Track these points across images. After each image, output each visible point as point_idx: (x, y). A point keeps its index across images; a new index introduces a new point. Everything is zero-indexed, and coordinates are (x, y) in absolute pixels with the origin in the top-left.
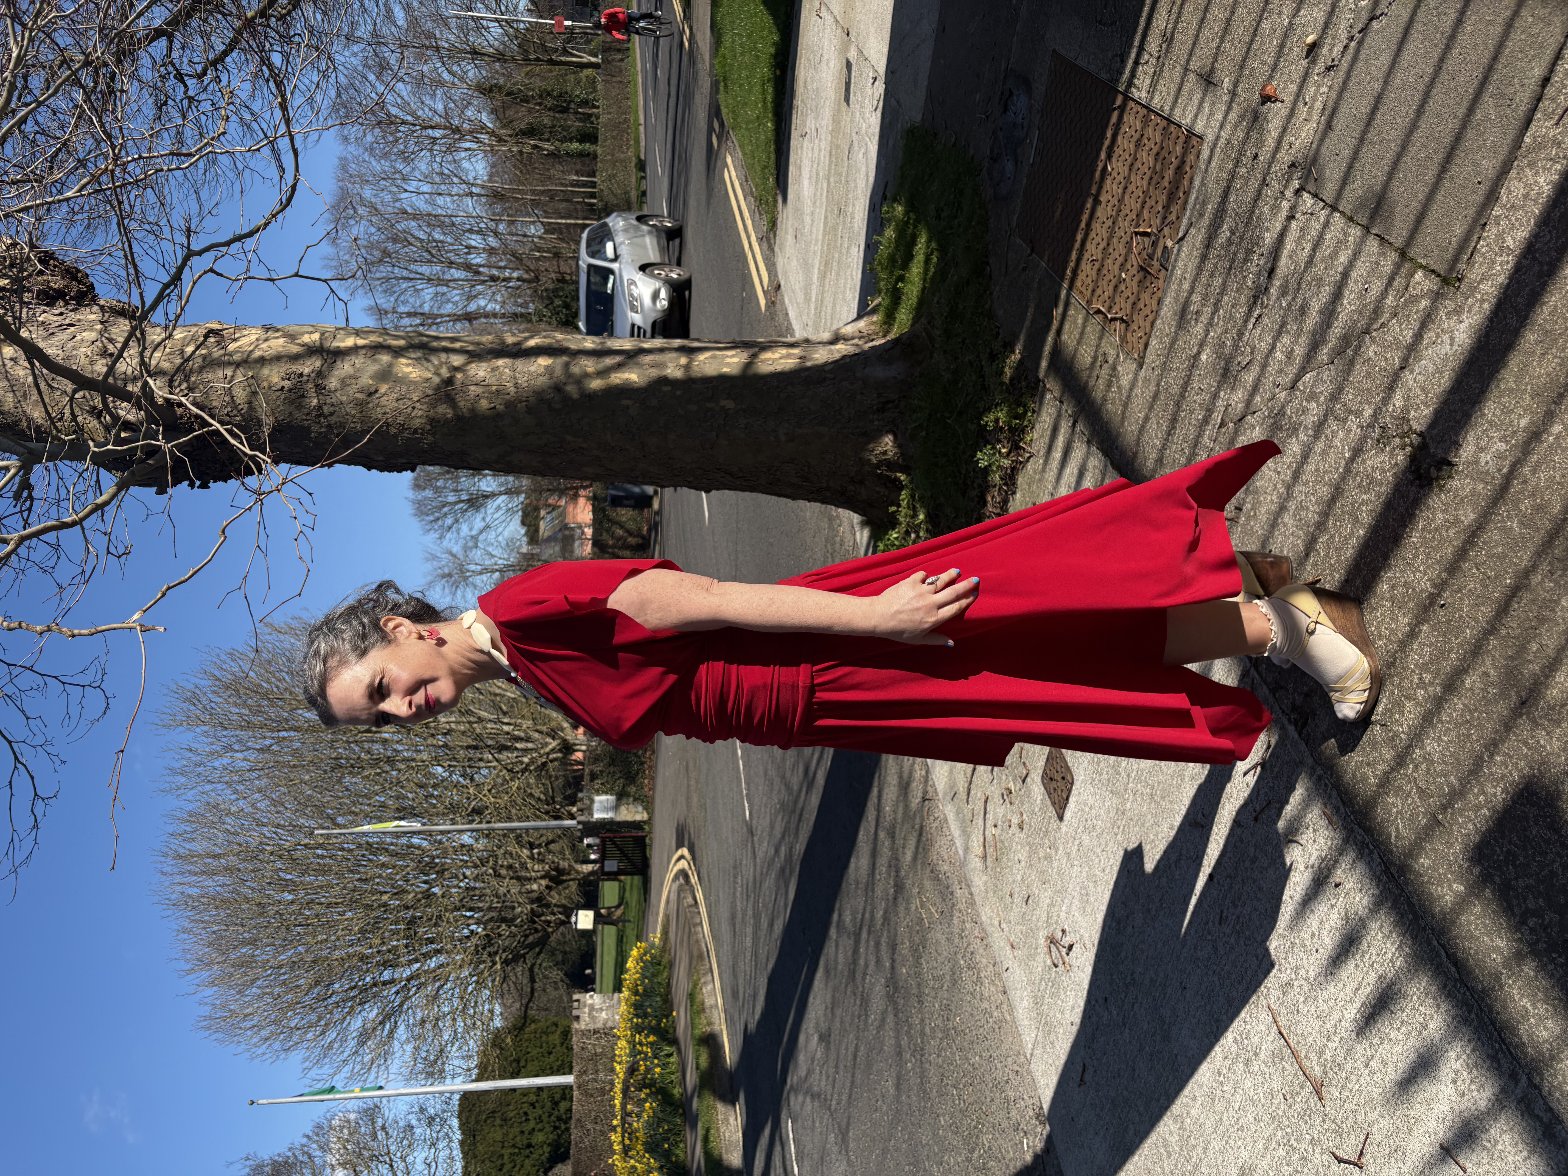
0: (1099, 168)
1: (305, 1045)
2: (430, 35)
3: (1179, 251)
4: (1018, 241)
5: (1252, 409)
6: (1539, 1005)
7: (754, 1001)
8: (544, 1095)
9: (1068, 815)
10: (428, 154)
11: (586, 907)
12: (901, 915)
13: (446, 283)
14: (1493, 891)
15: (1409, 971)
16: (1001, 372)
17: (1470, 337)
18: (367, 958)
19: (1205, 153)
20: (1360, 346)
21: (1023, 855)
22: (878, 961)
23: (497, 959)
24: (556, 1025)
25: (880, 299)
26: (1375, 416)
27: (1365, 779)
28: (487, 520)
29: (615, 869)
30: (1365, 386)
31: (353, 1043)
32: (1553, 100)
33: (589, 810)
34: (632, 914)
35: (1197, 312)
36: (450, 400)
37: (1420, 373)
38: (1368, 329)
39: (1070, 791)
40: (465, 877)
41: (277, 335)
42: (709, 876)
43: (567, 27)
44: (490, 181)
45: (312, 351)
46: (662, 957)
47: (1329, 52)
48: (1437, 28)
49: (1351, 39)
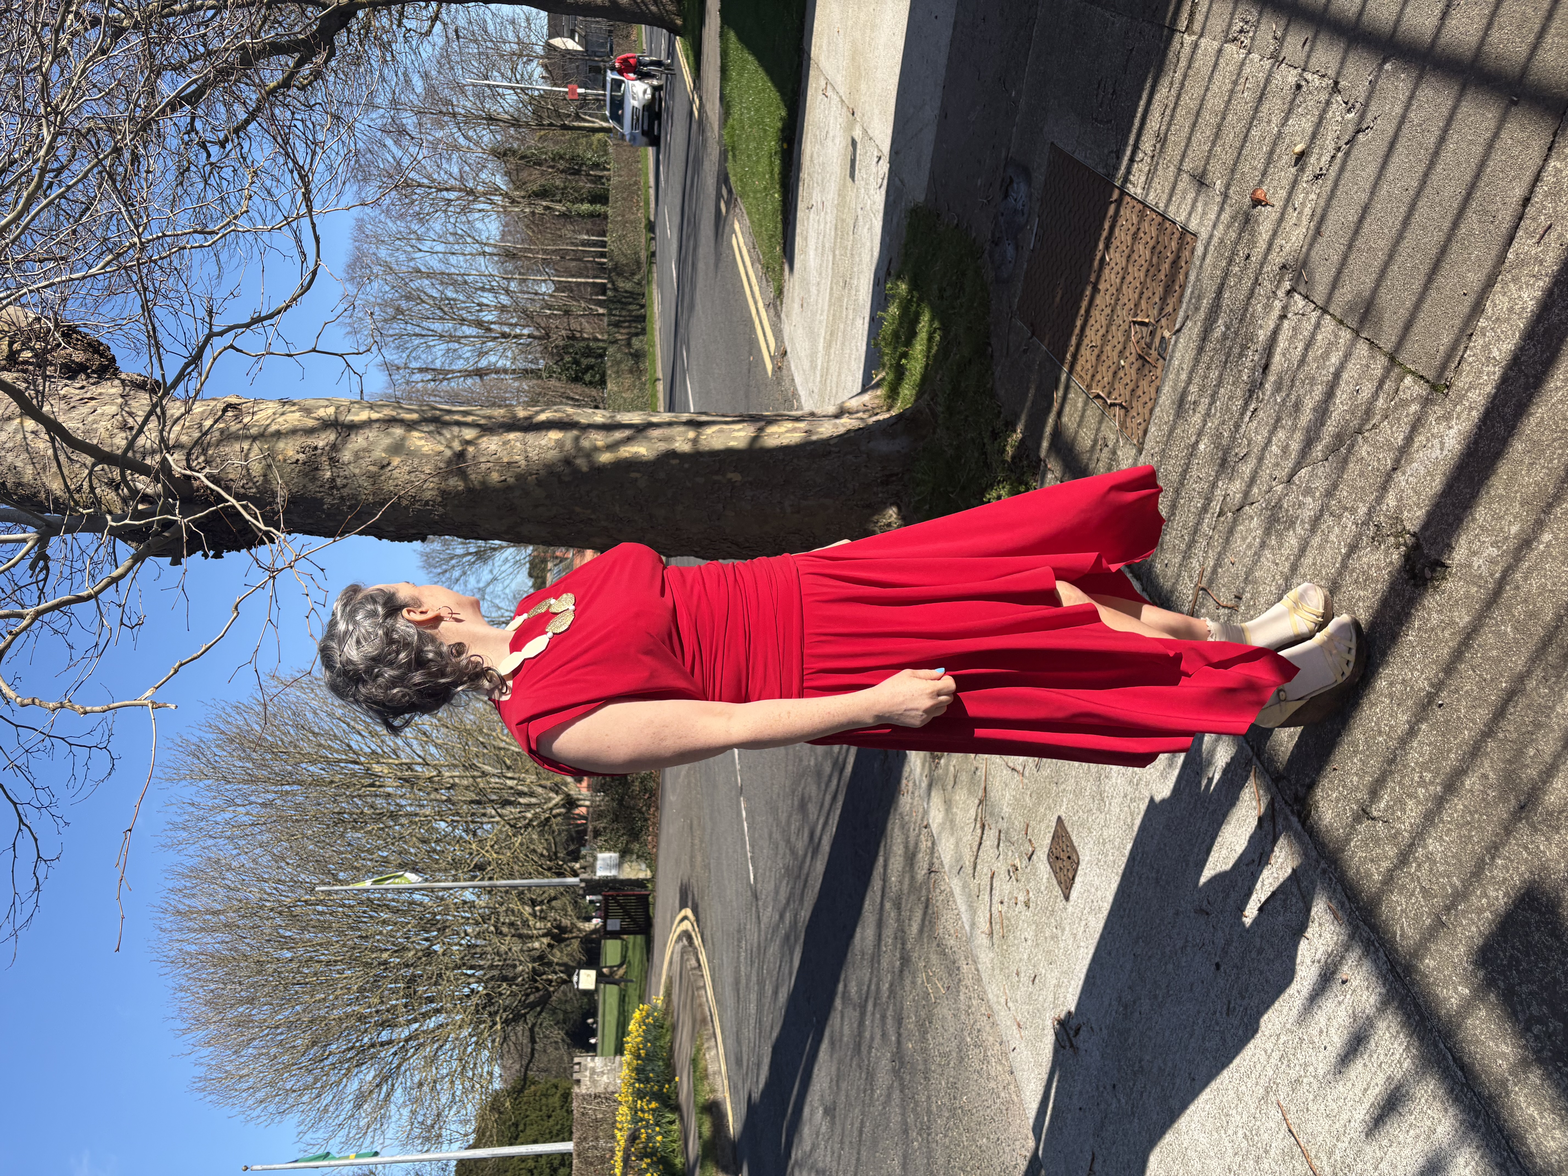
0: (1098, 258)
1: (301, 1107)
2: (449, 103)
3: (1176, 342)
4: (1019, 323)
5: (1250, 500)
6: (1546, 1114)
7: (758, 1069)
8: (543, 1161)
9: (1074, 895)
10: (443, 215)
11: (588, 965)
12: (907, 988)
13: (458, 339)
14: (1497, 996)
15: (1417, 1073)
16: (1003, 451)
17: (1459, 443)
18: (366, 1017)
19: (1199, 250)
20: (1353, 446)
21: (1029, 934)
22: (884, 1035)
23: (498, 1019)
24: (556, 1087)
25: (884, 374)
26: (1369, 513)
27: (1369, 875)
28: (495, 572)
29: (618, 928)
30: (1359, 484)
31: (350, 1106)
32: (1534, 219)
33: (592, 867)
34: (635, 974)
35: (1194, 403)
36: (462, 474)
37: (1412, 475)
38: (1360, 429)
39: (1076, 871)
40: (467, 935)
41: (294, 408)
42: (712, 938)
43: (580, 94)
44: (503, 239)
45: (327, 425)
46: (664, 1019)
47: (1317, 162)
48: (1420, 144)
49: (1339, 149)
